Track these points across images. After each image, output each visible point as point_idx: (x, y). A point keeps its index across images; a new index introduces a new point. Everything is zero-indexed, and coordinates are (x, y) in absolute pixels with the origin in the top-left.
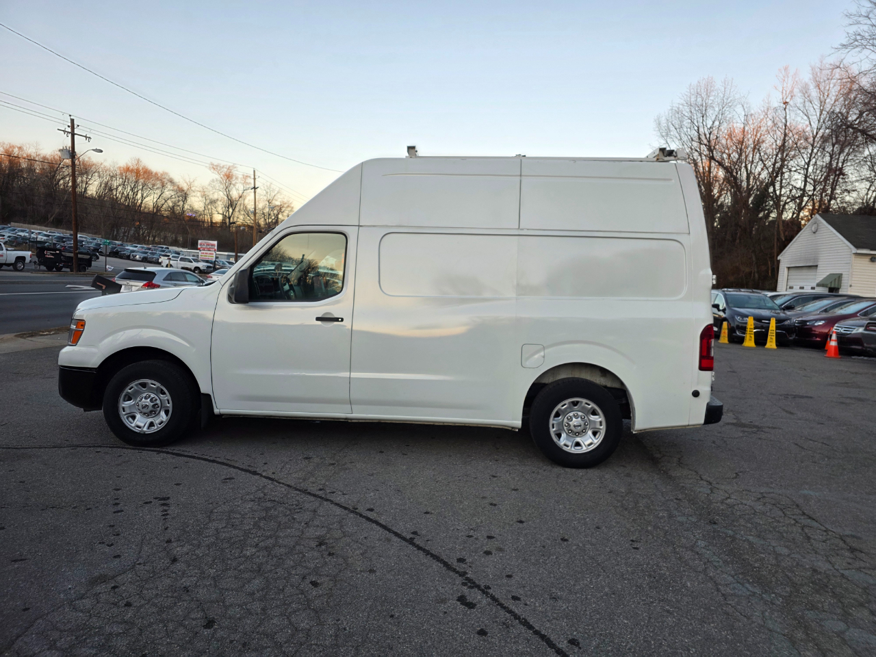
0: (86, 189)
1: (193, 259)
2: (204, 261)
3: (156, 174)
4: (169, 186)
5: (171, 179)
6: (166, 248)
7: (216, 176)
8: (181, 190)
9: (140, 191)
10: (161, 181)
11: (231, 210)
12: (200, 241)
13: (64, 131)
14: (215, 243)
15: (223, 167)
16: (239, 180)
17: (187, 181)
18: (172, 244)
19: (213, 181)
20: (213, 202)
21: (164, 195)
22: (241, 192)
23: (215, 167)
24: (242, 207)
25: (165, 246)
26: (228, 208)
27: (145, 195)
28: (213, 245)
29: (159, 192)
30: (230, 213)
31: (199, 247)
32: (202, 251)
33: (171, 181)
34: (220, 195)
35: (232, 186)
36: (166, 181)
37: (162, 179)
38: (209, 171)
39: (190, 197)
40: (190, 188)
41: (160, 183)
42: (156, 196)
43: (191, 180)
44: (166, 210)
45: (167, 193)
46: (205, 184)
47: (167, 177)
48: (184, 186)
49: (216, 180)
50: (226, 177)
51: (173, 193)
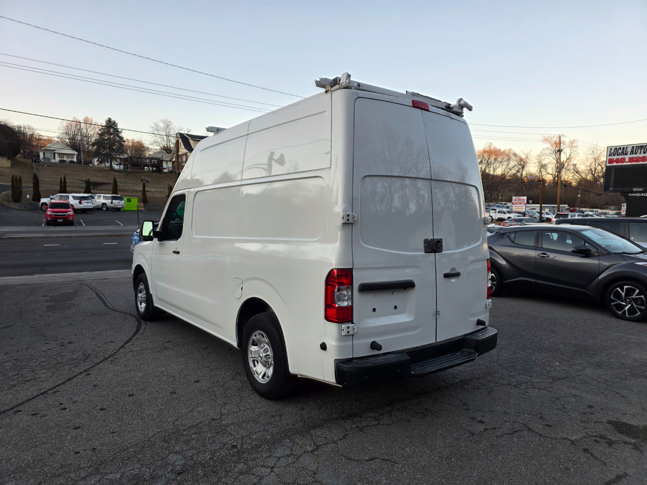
1: (507, 212)
2: (516, 212)
4: (514, 158)
5: (514, 152)
6: (505, 204)
7: (548, 145)
8: (521, 160)
9: (492, 164)
10: (507, 156)
12: (514, 197)
14: (525, 198)
17: (525, 152)
19: (544, 150)
20: (544, 166)
21: (510, 166)
22: (569, 155)
23: (546, 140)
24: (570, 166)
25: (504, 203)
27: (496, 167)
28: (524, 200)
29: (505, 163)
31: (513, 202)
32: (516, 205)
33: (515, 155)
36: (511, 155)
37: (508, 154)
38: (542, 143)
39: (528, 165)
40: (527, 157)
41: (507, 157)
42: (504, 167)
43: (528, 151)
44: (510, 176)
45: (512, 163)
46: (539, 152)
47: (511, 152)
48: (523, 157)
49: (547, 148)
50: (555, 145)
51: (516, 163)
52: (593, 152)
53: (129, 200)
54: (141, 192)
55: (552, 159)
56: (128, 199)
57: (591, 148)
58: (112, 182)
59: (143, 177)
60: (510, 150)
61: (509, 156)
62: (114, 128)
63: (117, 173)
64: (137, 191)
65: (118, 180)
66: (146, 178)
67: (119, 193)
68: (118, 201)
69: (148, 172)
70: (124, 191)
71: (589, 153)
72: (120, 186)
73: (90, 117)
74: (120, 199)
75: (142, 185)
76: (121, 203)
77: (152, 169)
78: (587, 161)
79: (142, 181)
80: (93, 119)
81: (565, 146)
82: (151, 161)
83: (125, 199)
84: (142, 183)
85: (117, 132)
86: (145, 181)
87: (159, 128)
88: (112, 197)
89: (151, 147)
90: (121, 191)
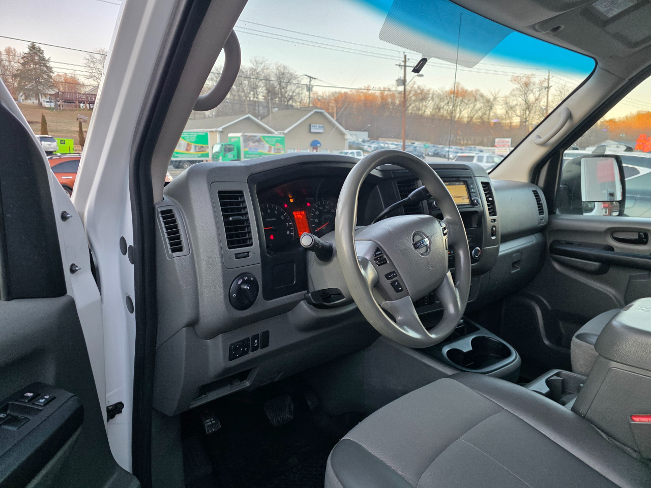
0: (425, 111)
3: (472, 92)
4: (480, 100)
5: (482, 94)
7: (517, 86)
8: (488, 101)
9: (458, 107)
10: (474, 97)
11: (528, 112)
12: (497, 140)
13: (400, 65)
14: (510, 140)
15: (523, 77)
16: (537, 85)
17: (493, 93)
18: (479, 145)
19: (514, 90)
20: (512, 108)
21: (476, 107)
22: (537, 96)
23: (515, 80)
24: (537, 108)
26: (526, 111)
27: (462, 109)
28: (508, 142)
29: (472, 105)
30: (527, 115)
31: (496, 144)
32: (499, 148)
33: (482, 96)
34: (519, 101)
35: (530, 91)
36: (478, 96)
37: (475, 95)
38: (511, 83)
39: (495, 106)
40: (495, 99)
41: (474, 99)
42: (470, 109)
43: (496, 92)
44: (477, 119)
45: (478, 105)
46: (507, 93)
47: (479, 93)
48: (491, 97)
49: (517, 89)
50: (525, 85)
51: (482, 105)
52: (561, 92)
53: (63, 142)
54: (78, 133)
55: (520, 99)
56: (61, 141)
57: (559, 88)
58: (40, 120)
59: (79, 116)
60: (477, 91)
61: (475, 97)
62: (40, 56)
63: (47, 111)
64: (73, 132)
65: (47, 119)
66: (82, 117)
67: (49, 133)
68: (49, 143)
69: (84, 109)
70: (57, 131)
71: (557, 94)
72: (50, 125)
73: (13, 48)
74: (51, 140)
75: (78, 125)
76: (52, 146)
77: (90, 106)
78: (553, 103)
79: (77, 119)
80: (17, 50)
81: (534, 87)
82: (87, 98)
83: (58, 140)
84: (78, 122)
85: (43, 61)
86: (81, 120)
87: (94, 60)
88: (41, 137)
89: (86, 82)
90: (52, 131)
